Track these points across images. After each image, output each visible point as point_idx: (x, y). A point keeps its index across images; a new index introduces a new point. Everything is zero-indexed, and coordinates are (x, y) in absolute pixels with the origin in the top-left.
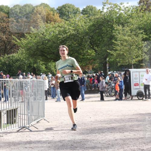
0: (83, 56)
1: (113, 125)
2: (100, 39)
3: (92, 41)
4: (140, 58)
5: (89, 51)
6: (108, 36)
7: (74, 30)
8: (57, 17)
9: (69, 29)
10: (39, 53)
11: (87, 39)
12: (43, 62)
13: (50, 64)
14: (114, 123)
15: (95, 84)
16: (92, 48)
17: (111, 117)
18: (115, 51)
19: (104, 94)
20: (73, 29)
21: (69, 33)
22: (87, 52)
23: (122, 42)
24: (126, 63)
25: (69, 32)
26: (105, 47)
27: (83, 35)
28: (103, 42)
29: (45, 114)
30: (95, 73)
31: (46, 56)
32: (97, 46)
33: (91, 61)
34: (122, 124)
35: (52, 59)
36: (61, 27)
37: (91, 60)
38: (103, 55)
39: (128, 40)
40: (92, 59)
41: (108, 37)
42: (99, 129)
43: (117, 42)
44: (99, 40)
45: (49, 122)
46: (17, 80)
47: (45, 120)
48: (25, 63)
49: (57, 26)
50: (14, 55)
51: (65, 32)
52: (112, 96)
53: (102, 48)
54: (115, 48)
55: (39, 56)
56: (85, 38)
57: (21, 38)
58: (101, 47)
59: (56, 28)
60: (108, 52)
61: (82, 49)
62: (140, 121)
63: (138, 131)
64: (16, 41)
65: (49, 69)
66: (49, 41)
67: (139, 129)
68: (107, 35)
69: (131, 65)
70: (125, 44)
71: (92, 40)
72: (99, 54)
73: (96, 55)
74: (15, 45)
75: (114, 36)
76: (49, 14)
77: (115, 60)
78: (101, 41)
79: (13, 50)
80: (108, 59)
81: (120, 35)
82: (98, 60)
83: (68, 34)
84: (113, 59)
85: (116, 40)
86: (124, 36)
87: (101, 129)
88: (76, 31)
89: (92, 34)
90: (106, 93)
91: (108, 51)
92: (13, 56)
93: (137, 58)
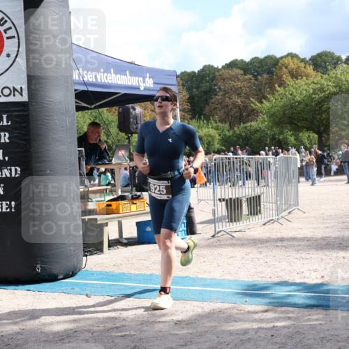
7: (335, 87)
8: (310, 69)
9: (328, 85)
10: (286, 120)
12: (292, 132)
13: (301, 134)
20: (333, 86)
21: (328, 92)
25: (327, 89)
29: (300, 201)
31: (296, 124)
35: (304, 127)
36: (316, 84)
45: (304, 213)
46: (258, 156)
47: (299, 209)
48: (267, 134)
49: (310, 82)
50: (253, 123)
51: (322, 90)
55: (287, 123)
57: (263, 100)
59: (310, 85)
64: (256, 105)
65: (300, 142)
66: (299, 102)
74: (253, 110)
76: (299, 67)
79: (250, 118)
88: (338, 88)
92: (251, 126)
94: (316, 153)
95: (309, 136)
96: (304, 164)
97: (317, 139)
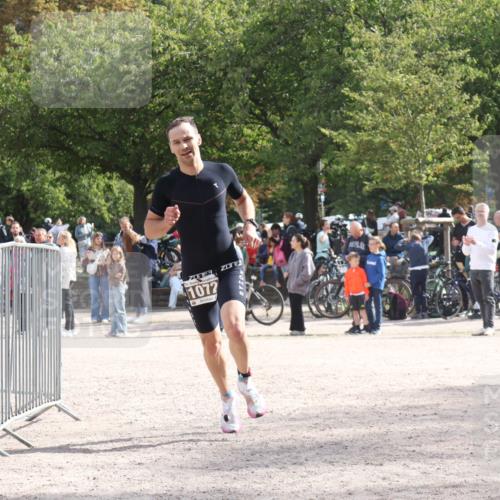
0: (224, 149)
1: (340, 433)
2: (290, 82)
3: (257, 91)
4: (453, 163)
5: (247, 131)
6: (324, 70)
7: (187, 44)
9: (167, 38)
10: (41, 134)
11: (241, 81)
12: (58, 174)
13: (85, 181)
14: (342, 424)
15: (270, 267)
16: (258, 117)
17: (334, 402)
18: (354, 131)
19: (305, 309)
20: (182, 41)
21: (167, 57)
22: (240, 133)
23: (381, 94)
24: (398, 180)
25: (164, 50)
26: (311, 113)
27: (223, 64)
28: (306, 94)
29: (64, 385)
30: (269, 219)
31: (69, 149)
32: (281, 111)
33: (257, 171)
34: (375, 429)
35: (93, 160)
37: (255, 166)
38: (304, 149)
39: (404, 86)
40: (258, 164)
41: (324, 76)
42: (282, 450)
43: (361, 95)
44: (286, 86)
45: (77, 419)
47: (60, 409)
52: (339, 316)
53: (300, 117)
54: (351, 118)
55: (43, 146)
56: (229, 76)
58: (295, 114)
60: (324, 135)
61: (217, 120)
62: (449, 418)
63: (440, 456)
65: (82, 203)
67: (442, 448)
68: (321, 65)
69: (417, 191)
70: (393, 102)
71: (260, 87)
72: (286, 143)
73: (272, 148)
75: (349, 68)
77: (353, 168)
78: (297, 89)
80: (321, 165)
81: (373, 68)
82: (282, 169)
83: (162, 59)
84: (343, 166)
85: (357, 88)
86: (391, 70)
87: (289, 449)
88: (194, 49)
89: (260, 60)
90: (314, 303)
91: (323, 130)
93: (441, 160)
94: (128, 239)
95: (109, 188)
96: (92, 269)
97: (131, 197)
